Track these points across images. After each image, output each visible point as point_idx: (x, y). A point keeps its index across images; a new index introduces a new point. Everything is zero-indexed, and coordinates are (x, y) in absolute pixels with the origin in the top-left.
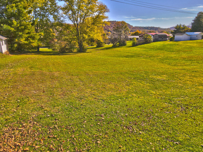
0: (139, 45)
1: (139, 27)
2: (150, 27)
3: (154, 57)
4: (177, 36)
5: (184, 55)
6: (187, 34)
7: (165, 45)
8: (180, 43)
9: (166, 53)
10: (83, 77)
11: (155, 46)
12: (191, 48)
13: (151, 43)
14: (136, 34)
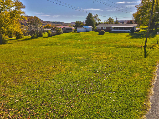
0: (53, 36)
1: (49, 22)
2: (56, 22)
3: (67, 44)
4: (78, 29)
5: (86, 42)
6: (84, 28)
7: (72, 35)
8: (81, 33)
9: (74, 41)
10: (24, 65)
11: (65, 36)
12: (88, 36)
13: (62, 34)
14: (47, 27)
